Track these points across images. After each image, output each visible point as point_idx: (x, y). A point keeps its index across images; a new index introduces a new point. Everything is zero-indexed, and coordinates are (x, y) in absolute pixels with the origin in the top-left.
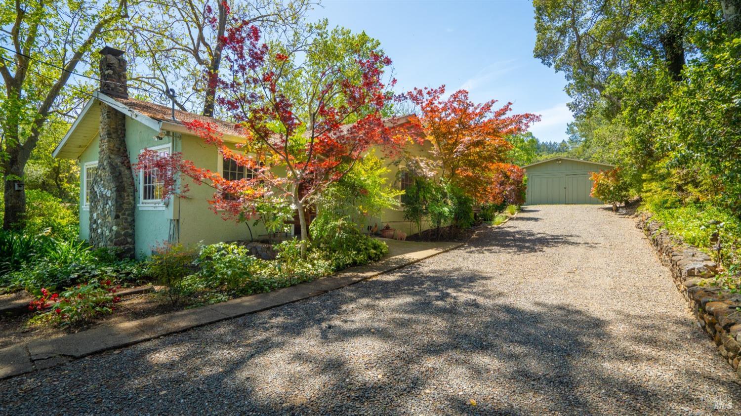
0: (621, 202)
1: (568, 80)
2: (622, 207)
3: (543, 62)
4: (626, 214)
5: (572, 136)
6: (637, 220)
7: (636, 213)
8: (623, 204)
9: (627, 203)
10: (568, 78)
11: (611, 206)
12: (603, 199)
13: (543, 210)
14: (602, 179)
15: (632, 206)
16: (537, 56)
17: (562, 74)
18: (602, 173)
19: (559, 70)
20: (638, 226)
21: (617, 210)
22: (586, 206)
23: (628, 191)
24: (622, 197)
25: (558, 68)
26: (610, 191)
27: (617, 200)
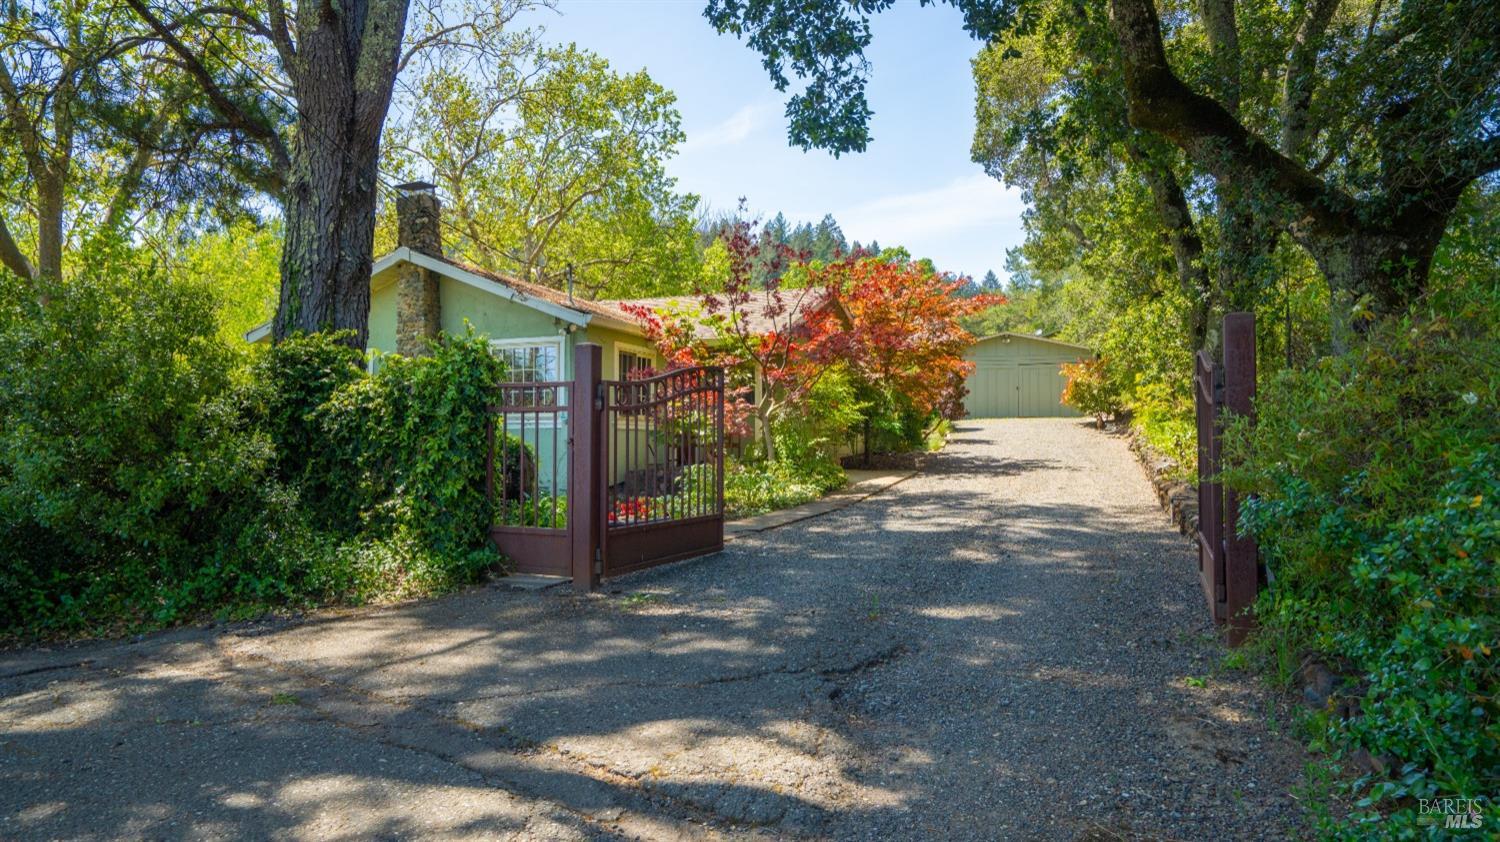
0: (1109, 413)
1: (1026, 203)
2: (1111, 422)
3: (986, 171)
4: (1116, 432)
5: (1017, 276)
6: (1130, 440)
7: (1130, 431)
8: (1112, 417)
9: (1118, 414)
10: (1026, 198)
11: (1094, 420)
12: (1082, 408)
13: (989, 427)
14: (1080, 374)
15: (1123, 419)
16: (977, 159)
17: (1016, 191)
18: (1081, 366)
19: (1012, 183)
20: (1130, 448)
21: (1102, 426)
22: (1057, 420)
23: (1118, 395)
24: (1110, 405)
25: (1010, 181)
26: (1093, 395)
27: (1103, 410)
